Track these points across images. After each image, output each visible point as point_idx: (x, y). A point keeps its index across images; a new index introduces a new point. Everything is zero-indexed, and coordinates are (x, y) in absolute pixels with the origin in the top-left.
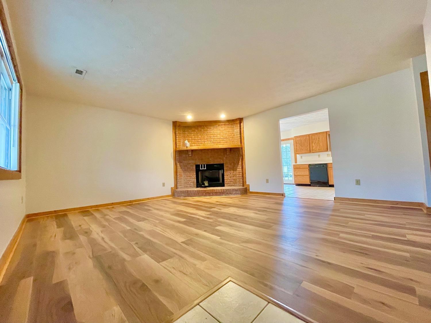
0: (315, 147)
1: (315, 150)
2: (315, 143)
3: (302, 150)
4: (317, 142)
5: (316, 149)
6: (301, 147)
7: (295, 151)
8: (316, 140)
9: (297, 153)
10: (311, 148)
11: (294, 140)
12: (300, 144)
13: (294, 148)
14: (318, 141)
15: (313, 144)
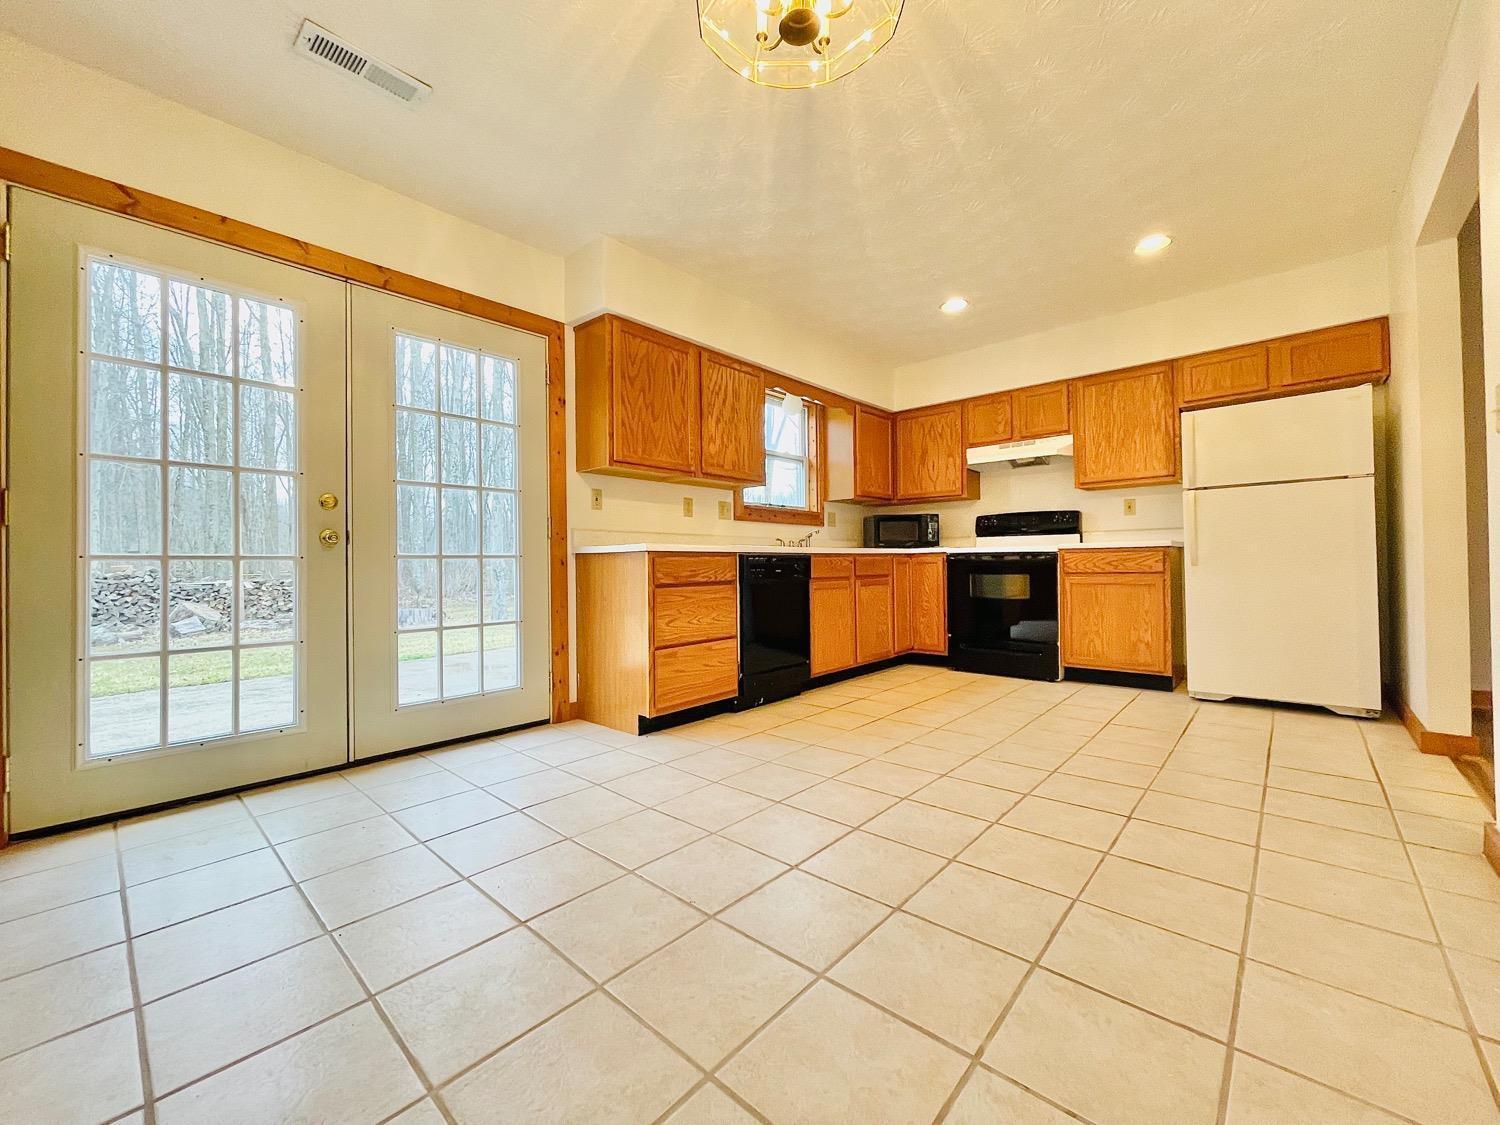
0: (718, 441)
1: (718, 466)
4: (728, 412)
5: (721, 462)
8: (724, 401)
10: (702, 444)
14: (733, 409)
15: (712, 424)
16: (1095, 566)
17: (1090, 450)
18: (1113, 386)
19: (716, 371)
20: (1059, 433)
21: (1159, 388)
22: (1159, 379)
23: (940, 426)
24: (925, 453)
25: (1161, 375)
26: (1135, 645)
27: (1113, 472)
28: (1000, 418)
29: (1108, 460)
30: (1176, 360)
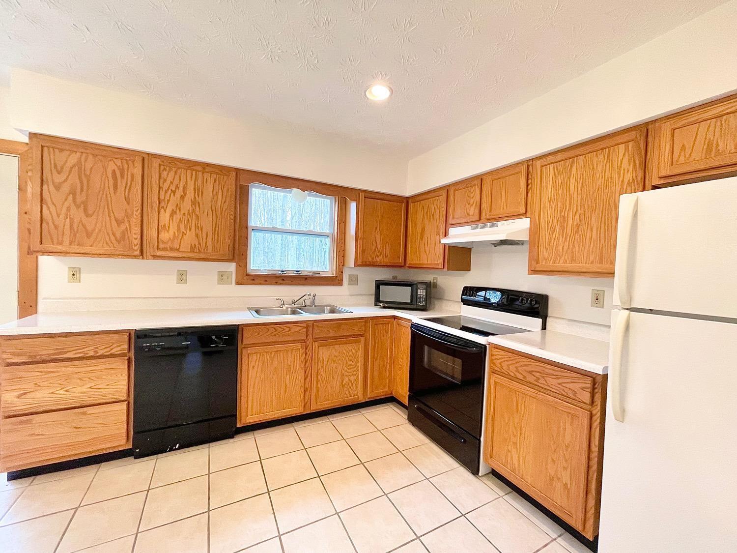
0: (173, 229)
1: (172, 249)
2: (173, 213)
3: (89, 235)
4: (187, 206)
5: (176, 246)
6: (78, 215)
7: (25, 233)
8: (183, 197)
9: (38, 247)
10: (151, 233)
11: (23, 158)
12: (73, 193)
13: (23, 213)
14: (194, 203)
15: (165, 216)
16: (517, 371)
17: (545, 235)
18: (573, 162)
19: (172, 174)
20: (517, 216)
21: (625, 161)
22: (627, 149)
23: (433, 208)
24: (423, 229)
25: (631, 144)
26: (552, 479)
27: (565, 262)
28: (472, 201)
29: (560, 248)
30: (654, 121)
